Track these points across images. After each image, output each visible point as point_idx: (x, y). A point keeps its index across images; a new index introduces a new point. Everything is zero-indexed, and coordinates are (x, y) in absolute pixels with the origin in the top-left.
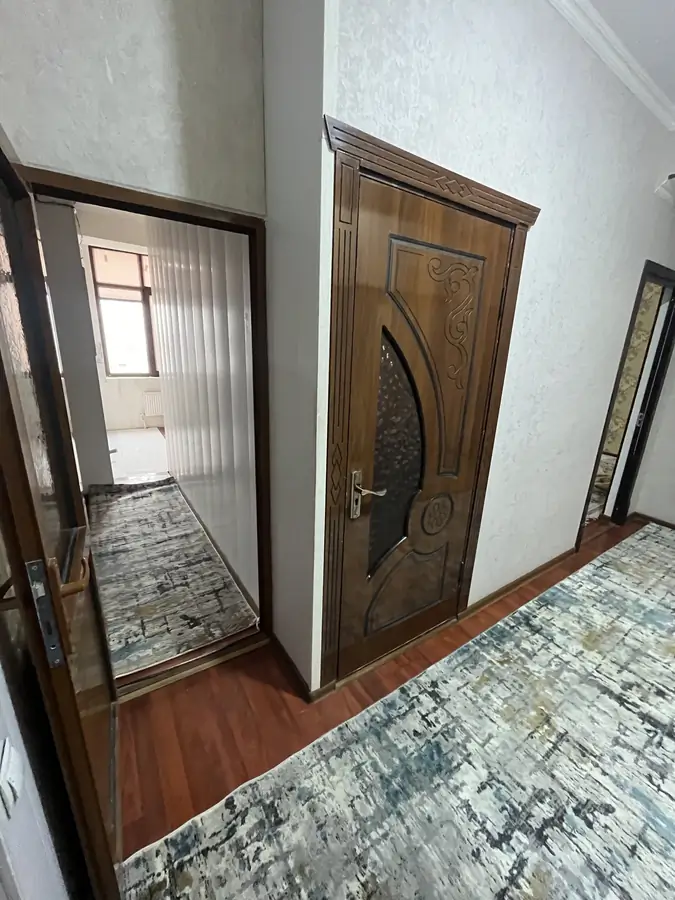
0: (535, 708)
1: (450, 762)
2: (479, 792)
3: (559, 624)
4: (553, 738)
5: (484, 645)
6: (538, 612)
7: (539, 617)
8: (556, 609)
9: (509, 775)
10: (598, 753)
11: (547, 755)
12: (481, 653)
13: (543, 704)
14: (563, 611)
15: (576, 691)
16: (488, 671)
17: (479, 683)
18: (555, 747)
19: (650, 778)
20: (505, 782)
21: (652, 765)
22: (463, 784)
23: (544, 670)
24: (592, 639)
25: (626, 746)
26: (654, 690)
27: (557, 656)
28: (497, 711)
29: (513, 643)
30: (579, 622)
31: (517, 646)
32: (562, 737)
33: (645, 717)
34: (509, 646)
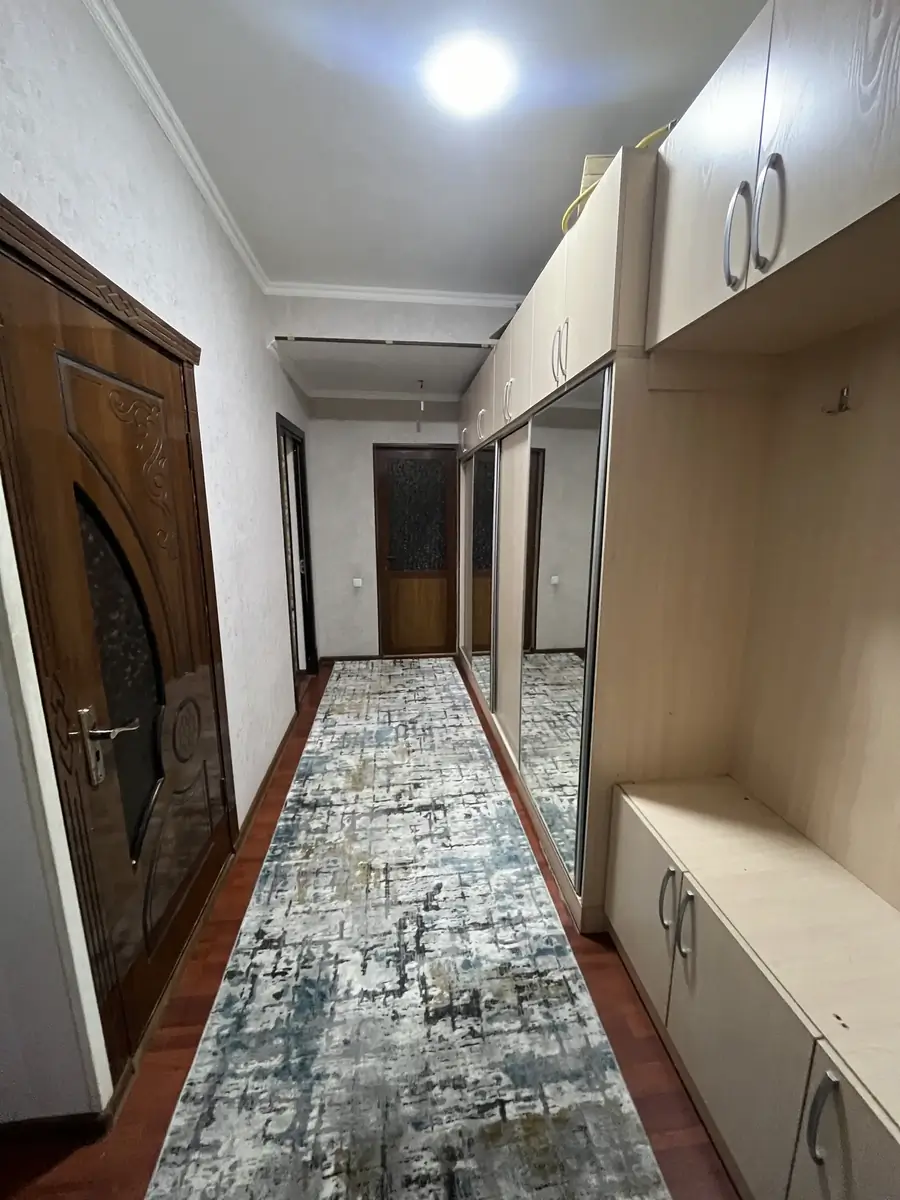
0: (356, 868)
1: (326, 981)
2: (364, 972)
3: (327, 786)
4: (383, 877)
5: (279, 856)
6: (304, 789)
7: (309, 792)
8: (317, 776)
9: (375, 935)
10: (412, 859)
11: (387, 892)
12: (283, 864)
13: (359, 860)
14: (323, 774)
15: (372, 829)
16: (301, 874)
17: (300, 892)
18: (388, 881)
19: (444, 845)
20: (376, 943)
21: (440, 836)
22: (349, 984)
23: (342, 833)
24: (358, 781)
25: (422, 838)
26: (412, 786)
27: (344, 814)
28: (332, 899)
29: (304, 832)
30: (340, 775)
31: (309, 831)
32: (386, 871)
33: (421, 809)
34: (302, 837)
